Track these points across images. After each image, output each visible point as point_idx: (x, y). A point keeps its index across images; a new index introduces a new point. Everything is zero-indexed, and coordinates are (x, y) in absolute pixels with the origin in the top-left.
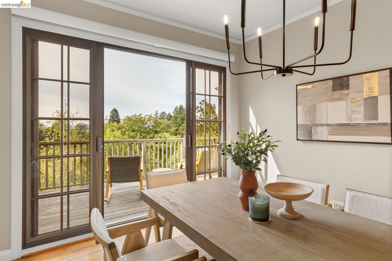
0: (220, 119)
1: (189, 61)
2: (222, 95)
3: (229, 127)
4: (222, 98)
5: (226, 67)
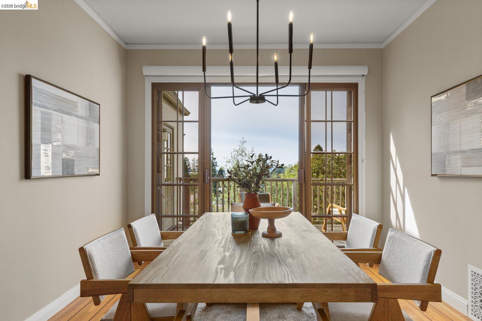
0: (349, 150)
1: (302, 84)
2: (352, 120)
3: (363, 161)
4: (352, 123)
5: (358, 83)
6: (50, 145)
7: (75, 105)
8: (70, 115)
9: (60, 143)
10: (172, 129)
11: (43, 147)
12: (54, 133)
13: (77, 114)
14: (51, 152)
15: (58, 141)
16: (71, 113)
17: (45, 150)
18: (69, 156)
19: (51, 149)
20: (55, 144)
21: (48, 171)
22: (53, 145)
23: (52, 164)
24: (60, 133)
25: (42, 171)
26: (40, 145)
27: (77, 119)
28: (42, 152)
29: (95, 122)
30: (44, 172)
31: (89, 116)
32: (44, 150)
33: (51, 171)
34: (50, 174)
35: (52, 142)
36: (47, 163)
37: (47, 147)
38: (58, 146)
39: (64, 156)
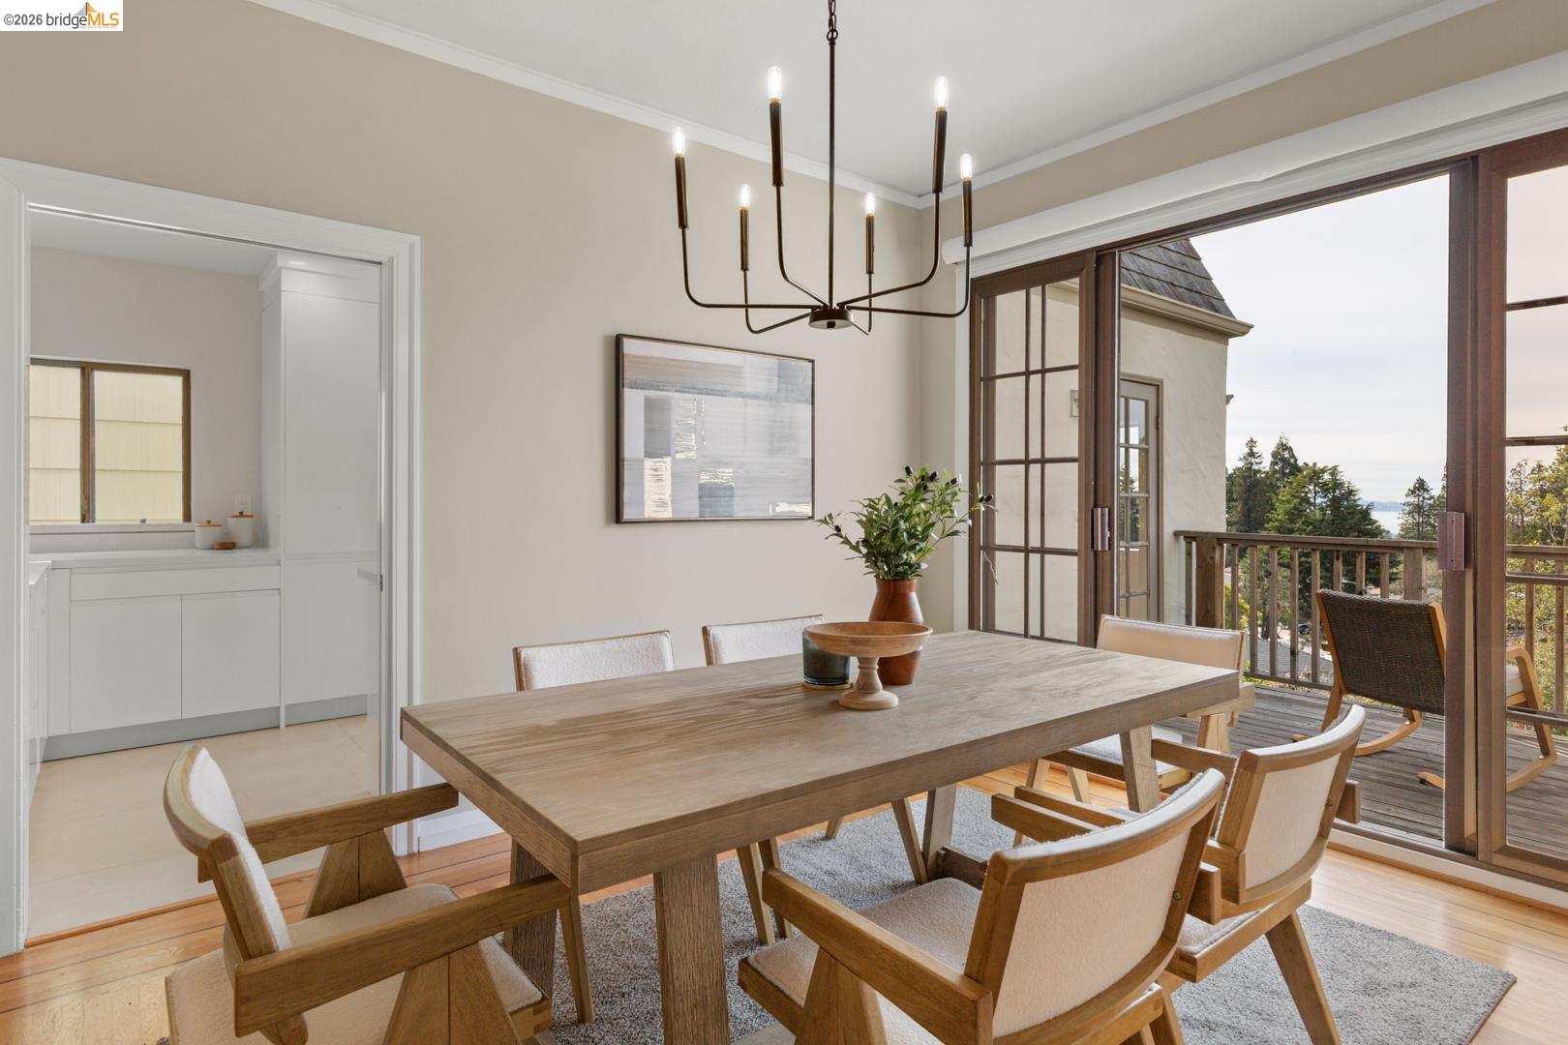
6: (668, 460)
7: (736, 372)
8: (722, 396)
9: (692, 454)
10: (1154, 388)
11: (649, 463)
12: (678, 435)
13: (740, 390)
14: (669, 473)
15: (689, 449)
16: (725, 391)
17: (656, 470)
18: (717, 478)
19: (669, 468)
20: (679, 456)
21: (661, 509)
22: (674, 460)
23: (673, 496)
24: (693, 435)
25: (646, 509)
26: (643, 461)
27: (740, 400)
28: (648, 473)
29: (798, 401)
30: (650, 511)
31: (779, 390)
32: (652, 469)
33: (670, 509)
34: (667, 514)
35: (672, 452)
36: (660, 494)
37: (658, 464)
38: (688, 460)
39: (705, 478)
